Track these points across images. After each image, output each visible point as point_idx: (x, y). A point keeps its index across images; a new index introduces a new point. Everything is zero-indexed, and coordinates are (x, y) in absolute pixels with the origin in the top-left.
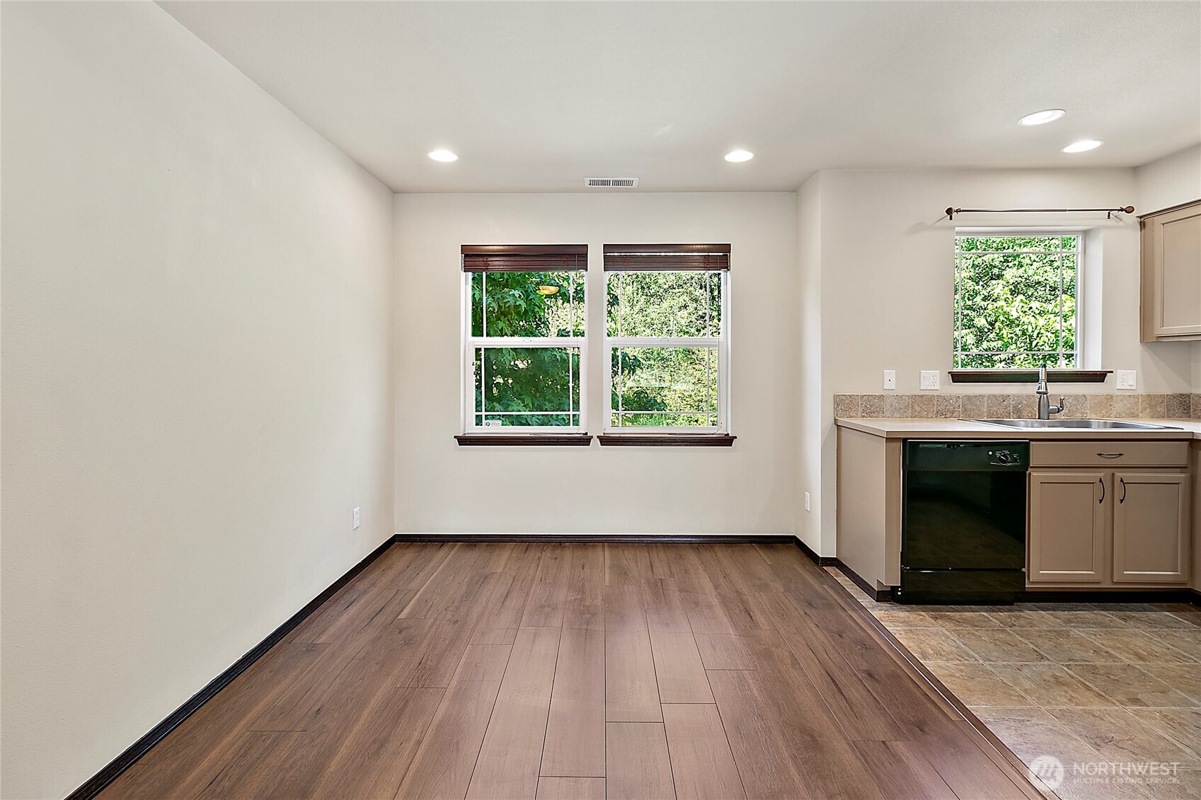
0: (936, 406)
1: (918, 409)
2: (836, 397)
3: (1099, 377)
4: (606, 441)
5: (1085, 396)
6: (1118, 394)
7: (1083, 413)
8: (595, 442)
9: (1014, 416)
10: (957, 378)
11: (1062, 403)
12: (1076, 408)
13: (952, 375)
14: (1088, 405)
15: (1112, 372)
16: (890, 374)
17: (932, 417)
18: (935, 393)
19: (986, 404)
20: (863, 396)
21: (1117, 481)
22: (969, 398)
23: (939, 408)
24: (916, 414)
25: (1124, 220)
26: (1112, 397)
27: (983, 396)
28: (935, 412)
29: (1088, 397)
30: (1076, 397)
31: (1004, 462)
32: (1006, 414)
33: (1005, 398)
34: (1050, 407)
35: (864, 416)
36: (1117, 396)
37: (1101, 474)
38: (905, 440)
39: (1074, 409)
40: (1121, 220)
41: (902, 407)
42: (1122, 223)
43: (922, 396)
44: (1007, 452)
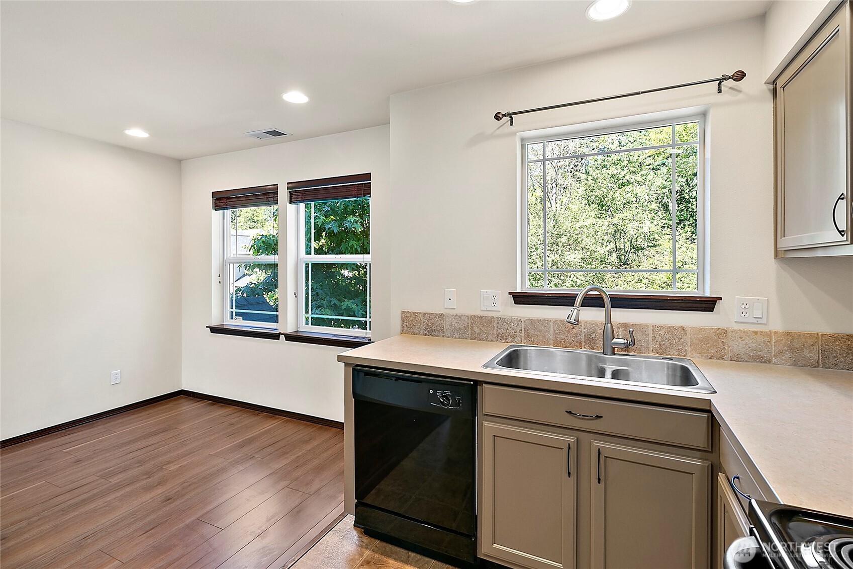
0: (496, 328)
1: (477, 330)
2: (403, 312)
3: (707, 304)
4: (290, 338)
5: (683, 328)
6: (735, 328)
7: (679, 350)
8: (282, 337)
9: (586, 346)
10: (520, 299)
12: (671, 343)
13: (513, 295)
14: (689, 340)
15: (723, 299)
16: (451, 292)
17: (492, 341)
18: (495, 315)
19: (552, 330)
20: (425, 314)
22: (532, 322)
23: (499, 331)
24: (476, 335)
26: (726, 332)
27: (548, 321)
28: (495, 336)
29: (688, 332)
30: (671, 330)
32: (577, 344)
34: (615, 340)
35: (425, 335)
36: (734, 332)
39: (667, 344)
41: (461, 327)
42: (740, 96)
43: (481, 317)
44: (449, 393)
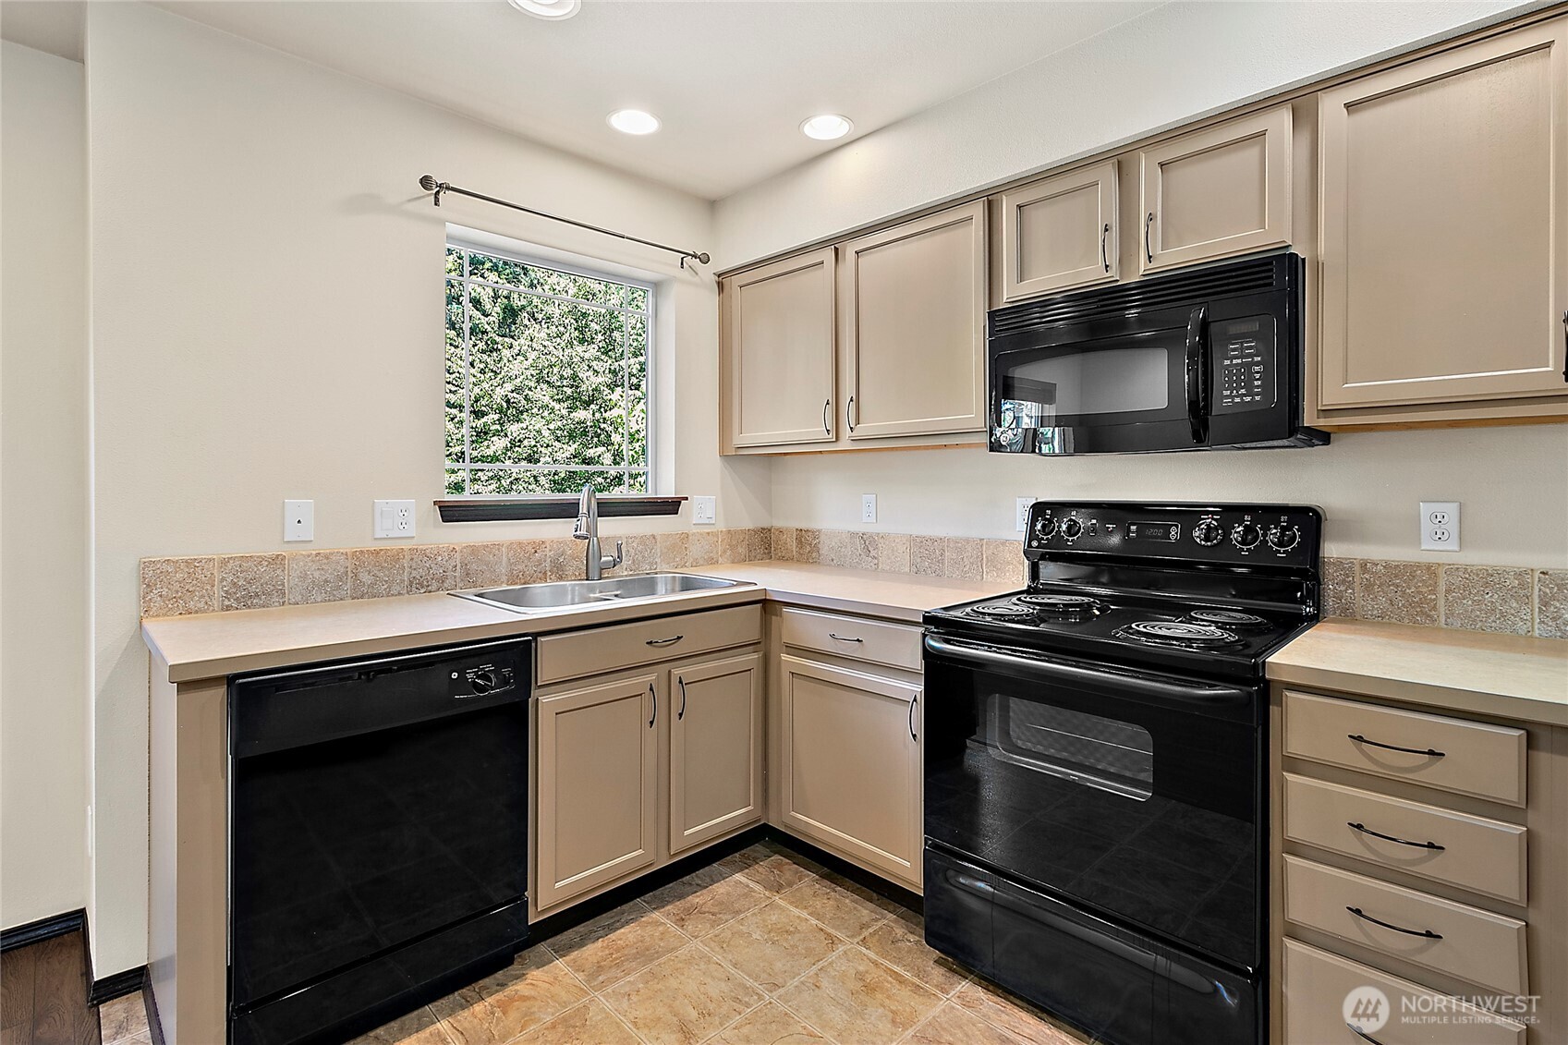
0: (407, 570)
1: (366, 578)
2: (145, 565)
3: (670, 507)
5: (654, 537)
6: (695, 531)
7: (651, 564)
10: (451, 513)
11: (619, 550)
12: (643, 557)
13: (440, 507)
14: (658, 550)
15: (687, 499)
16: (300, 507)
17: (400, 594)
18: (406, 545)
19: (505, 559)
20: (224, 562)
21: (675, 682)
22: (474, 550)
23: (414, 573)
24: (364, 589)
25: (699, 274)
26: (687, 536)
27: (500, 545)
28: (407, 583)
29: (658, 538)
30: (643, 539)
31: (481, 689)
33: (537, 546)
34: (603, 559)
35: (228, 608)
36: (693, 534)
37: (650, 677)
38: (230, 680)
39: (639, 558)
40: (697, 274)
41: (330, 577)
42: (696, 279)
43: (377, 553)
44: (489, 667)
